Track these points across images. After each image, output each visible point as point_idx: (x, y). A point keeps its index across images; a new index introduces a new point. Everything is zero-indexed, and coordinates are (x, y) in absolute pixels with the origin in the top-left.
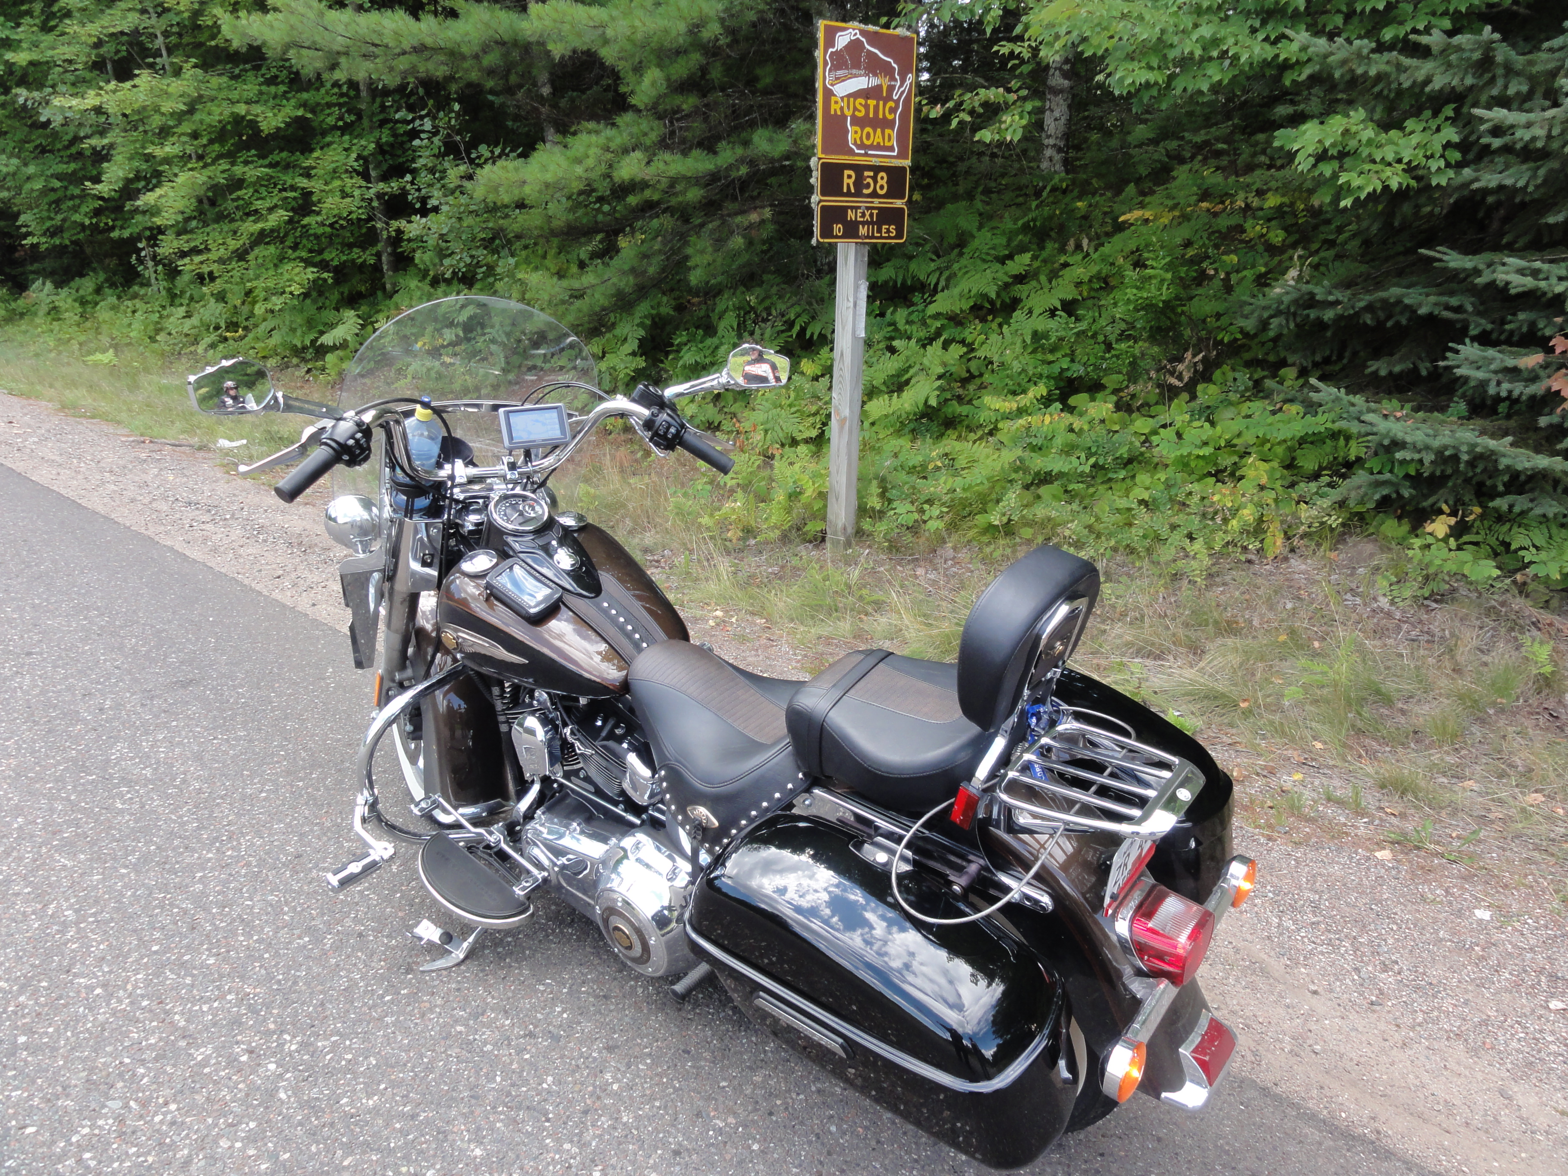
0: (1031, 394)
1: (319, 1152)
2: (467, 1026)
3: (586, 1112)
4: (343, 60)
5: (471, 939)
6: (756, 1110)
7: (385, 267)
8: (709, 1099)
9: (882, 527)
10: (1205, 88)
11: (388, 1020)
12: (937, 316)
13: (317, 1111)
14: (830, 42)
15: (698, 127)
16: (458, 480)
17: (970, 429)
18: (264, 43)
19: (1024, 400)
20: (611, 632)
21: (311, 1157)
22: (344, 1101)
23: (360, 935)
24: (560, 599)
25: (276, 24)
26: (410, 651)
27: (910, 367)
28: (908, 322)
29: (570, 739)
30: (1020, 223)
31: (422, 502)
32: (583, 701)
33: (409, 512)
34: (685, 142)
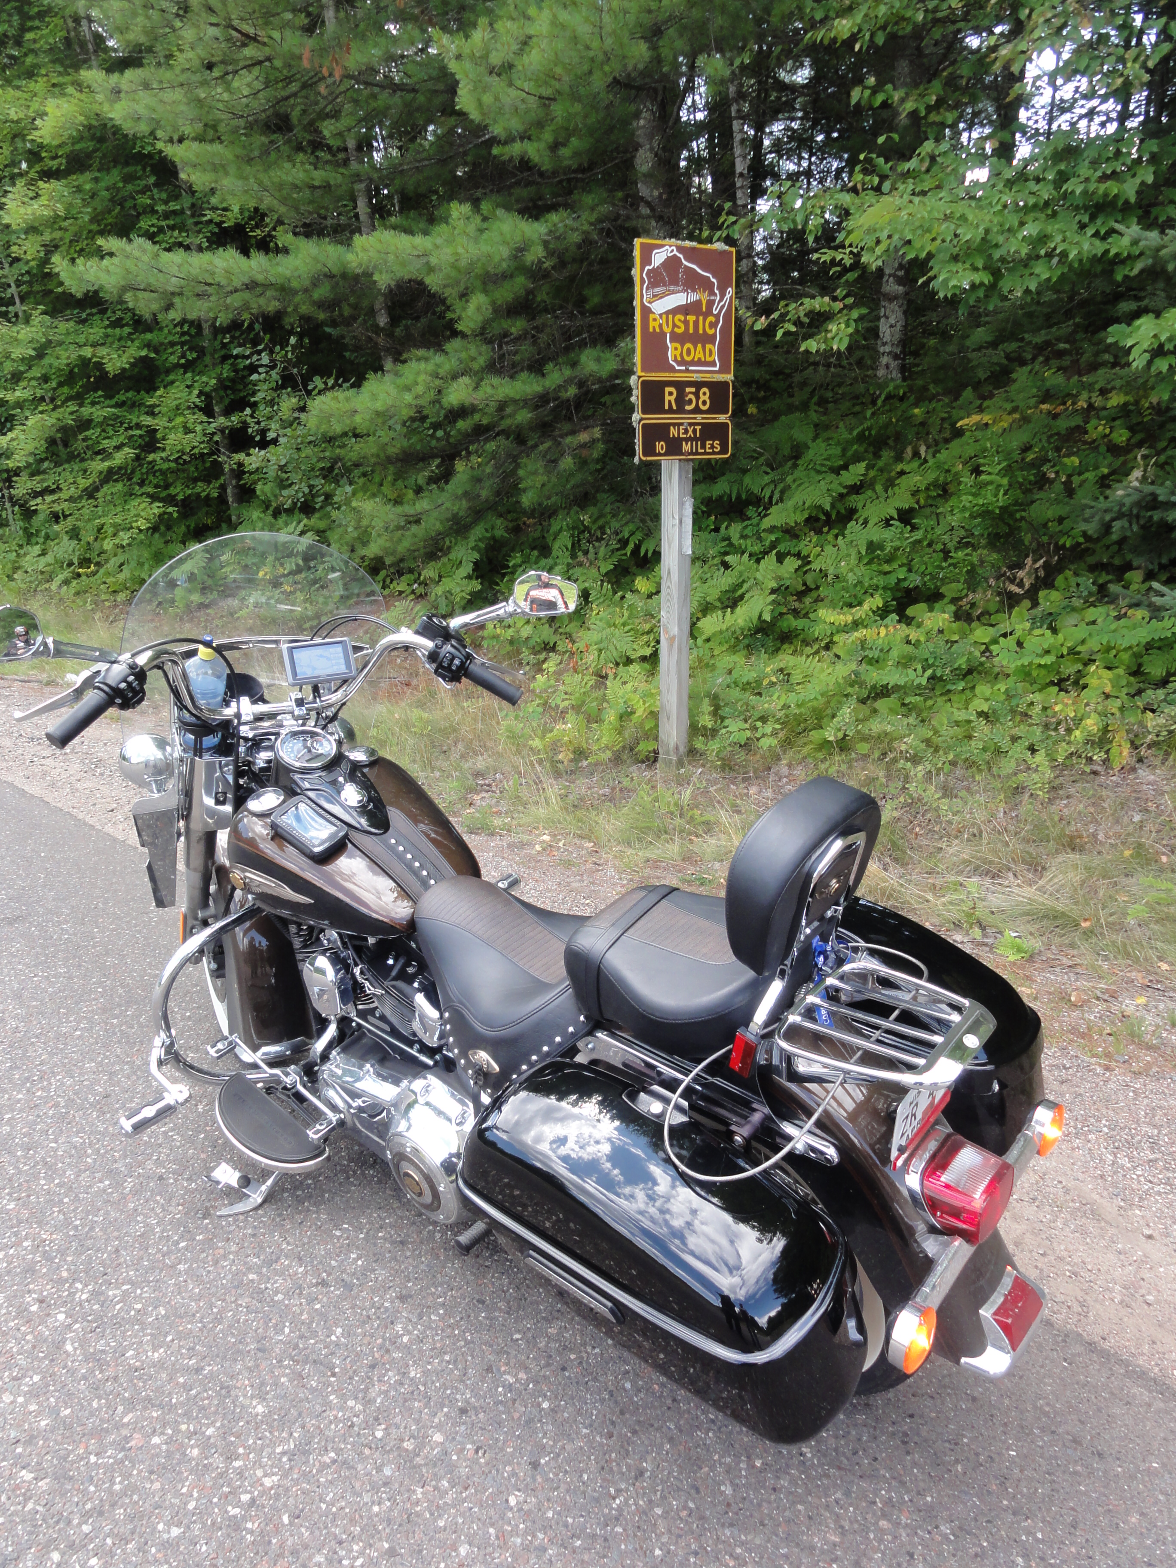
0: (866, 606)
1: (99, 1409)
2: (259, 1273)
3: (373, 1367)
4: (177, 300)
5: (269, 1182)
6: (548, 1365)
7: (231, 500)
8: (500, 1352)
9: (714, 746)
10: (1033, 287)
11: (181, 1267)
12: (772, 529)
13: (101, 1364)
14: (646, 259)
15: (526, 349)
16: (244, 718)
17: (806, 643)
18: (101, 288)
19: (859, 612)
20: (398, 868)
21: (92, 1414)
22: (131, 1353)
23: (161, 1178)
24: (346, 836)
25: (112, 268)
26: (213, 888)
27: (744, 582)
28: (743, 537)
29: (360, 979)
30: (855, 433)
31: (211, 741)
32: (371, 941)
33: (198, 751)
34: (514, 365)
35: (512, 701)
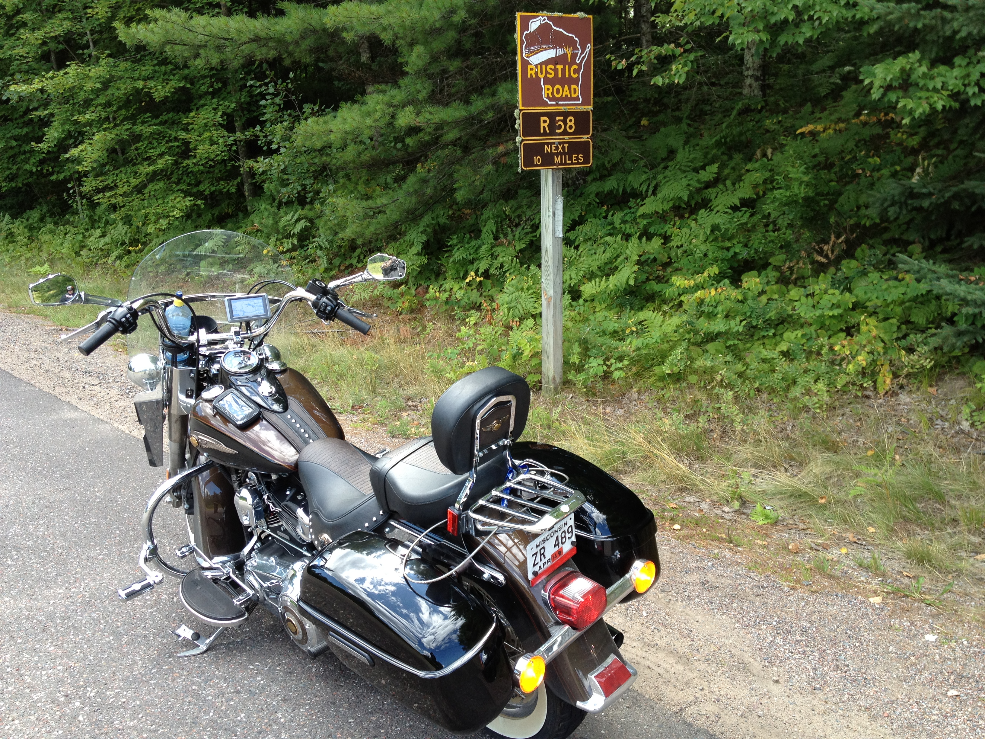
0: (706, 274)
2: (199, 686)
4: (202, 51)
5: (212, 638)
7: (247, 194)
9: (581, 377)
10: (801, 41)
11: (152, 682)
12: (643, 216)
14: (525, 27)
15: (460, 83)
16: (202, 343)
17: (665, 302)
18: (148, 43)
19: (699, 278)
20: (290, 433)
22: (117, 722)
23: (145, 636)
24: (260, 413)
25: (156, 30)
26: (187, 456)
27: (618, 256)
28: (624, 222)
29: (267, 502)
30: (714, 140)
31: (182, 357)
32: (274, 477)
33: (174, 363)
34: (450, 96)
35: (365, 332)
